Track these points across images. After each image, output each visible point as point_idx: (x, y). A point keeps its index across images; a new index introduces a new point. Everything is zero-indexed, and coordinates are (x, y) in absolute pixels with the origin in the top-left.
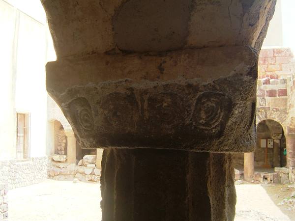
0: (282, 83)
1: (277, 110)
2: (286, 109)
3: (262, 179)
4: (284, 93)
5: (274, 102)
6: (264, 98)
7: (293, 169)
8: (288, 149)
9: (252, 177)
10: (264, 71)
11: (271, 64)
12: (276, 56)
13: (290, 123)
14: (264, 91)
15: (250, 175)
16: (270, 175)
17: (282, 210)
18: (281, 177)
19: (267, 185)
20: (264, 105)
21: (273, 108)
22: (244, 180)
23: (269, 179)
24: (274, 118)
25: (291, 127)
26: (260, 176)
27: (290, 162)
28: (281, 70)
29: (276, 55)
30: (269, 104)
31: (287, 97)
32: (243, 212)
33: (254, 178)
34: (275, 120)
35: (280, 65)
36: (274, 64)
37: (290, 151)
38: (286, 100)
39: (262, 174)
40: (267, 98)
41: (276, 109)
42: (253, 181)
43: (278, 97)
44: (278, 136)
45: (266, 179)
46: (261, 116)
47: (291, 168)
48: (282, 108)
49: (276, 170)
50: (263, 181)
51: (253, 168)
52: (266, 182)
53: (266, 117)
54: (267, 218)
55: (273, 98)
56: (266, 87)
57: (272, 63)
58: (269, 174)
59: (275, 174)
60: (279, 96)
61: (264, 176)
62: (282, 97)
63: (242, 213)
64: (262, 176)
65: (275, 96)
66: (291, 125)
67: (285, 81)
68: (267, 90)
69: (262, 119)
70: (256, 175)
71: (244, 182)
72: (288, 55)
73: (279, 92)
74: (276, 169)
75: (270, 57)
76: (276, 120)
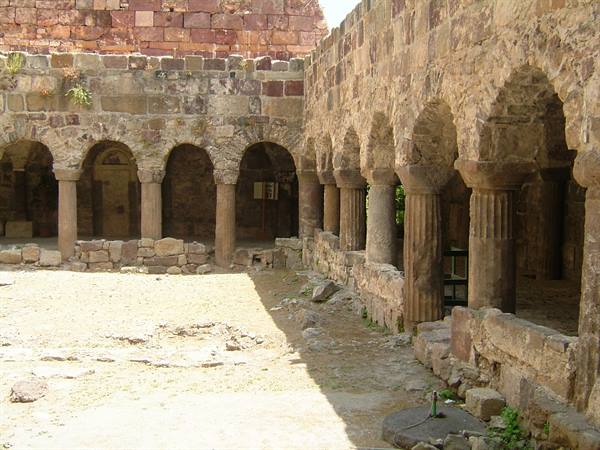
0: (295, 69)
1: (283, 123)
2: (300, 121)
3: (250, 261)
4: (297, 88)
5: (278, 107)
6: (258, 98)
7: (309, 240)
8: (303, 201)
9: (230, 258)
10: (264, 43)
11: (279, 29)
12: (290, 13)
13: (306, 150)
14: (257, 82)
15: (227, 252)
16: (265, 254)
17: (275, 321)
18: (286, 257)
19: (260, 274)
20: (257, 111)
21: (276, 119)
22: (215, 263)
23: (264, 260)
24: (277, 140)
25: (308, 157)
26: (247, 255)
27: (306, 227)
28: (298, 43)
29: (290, 11)
30: (268, 109)
31: (304, 98)
32: (198, 327)
33: (235, 260)
34: (278, 143)
35: (297, 32)
36: (284, 30)
37: (306, 206)
38: (301, 103)
39: (251, 252)
40: (263, 98)
41: (282, 121)
42: (232, 266)
43: (285, 97)
44: (288, 175)
45: (259, 260)
46: (250, 134)
47: (306, 239)
48: (293, 119)
49: (278, 244)
50: (253, 264)
51: (233, 239)
52: (258, 267)
53: (261, 136)
54: (242, 336)
55: (275, 98)
56: (261, 74)
57: (282, 28)
58: (264, 251)
59: (276, 250)
60: (287, 94)
61: (254, 256)
62: (294, 97)
63: (195, 330)
64: (251, 256)
65: (279, 95)
66: (308, 153)
67: (300, 65)
68: (265, 81)
69: (254, 141)
70: (238, 254)
71: (216, 267)
72: (313, 13)
73: (288, 87)
74: (279, 241)
75: (278, 15)
76: (281, 143)
